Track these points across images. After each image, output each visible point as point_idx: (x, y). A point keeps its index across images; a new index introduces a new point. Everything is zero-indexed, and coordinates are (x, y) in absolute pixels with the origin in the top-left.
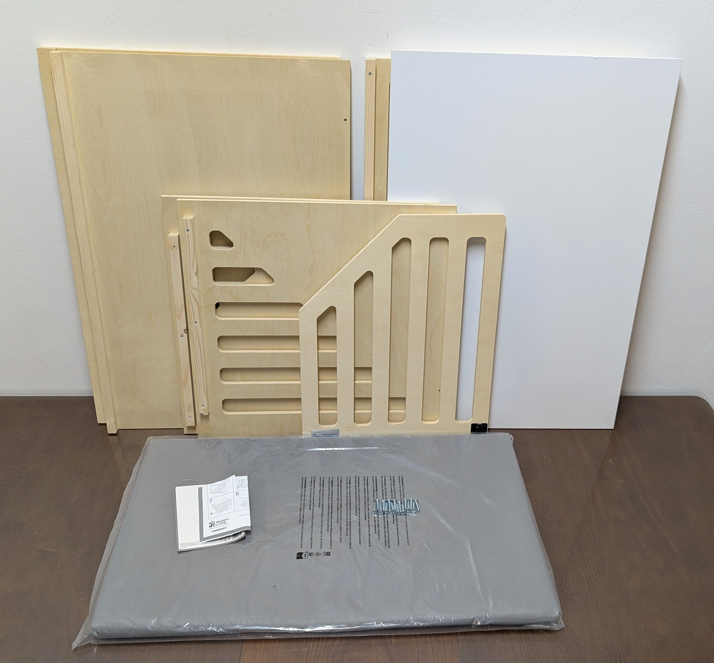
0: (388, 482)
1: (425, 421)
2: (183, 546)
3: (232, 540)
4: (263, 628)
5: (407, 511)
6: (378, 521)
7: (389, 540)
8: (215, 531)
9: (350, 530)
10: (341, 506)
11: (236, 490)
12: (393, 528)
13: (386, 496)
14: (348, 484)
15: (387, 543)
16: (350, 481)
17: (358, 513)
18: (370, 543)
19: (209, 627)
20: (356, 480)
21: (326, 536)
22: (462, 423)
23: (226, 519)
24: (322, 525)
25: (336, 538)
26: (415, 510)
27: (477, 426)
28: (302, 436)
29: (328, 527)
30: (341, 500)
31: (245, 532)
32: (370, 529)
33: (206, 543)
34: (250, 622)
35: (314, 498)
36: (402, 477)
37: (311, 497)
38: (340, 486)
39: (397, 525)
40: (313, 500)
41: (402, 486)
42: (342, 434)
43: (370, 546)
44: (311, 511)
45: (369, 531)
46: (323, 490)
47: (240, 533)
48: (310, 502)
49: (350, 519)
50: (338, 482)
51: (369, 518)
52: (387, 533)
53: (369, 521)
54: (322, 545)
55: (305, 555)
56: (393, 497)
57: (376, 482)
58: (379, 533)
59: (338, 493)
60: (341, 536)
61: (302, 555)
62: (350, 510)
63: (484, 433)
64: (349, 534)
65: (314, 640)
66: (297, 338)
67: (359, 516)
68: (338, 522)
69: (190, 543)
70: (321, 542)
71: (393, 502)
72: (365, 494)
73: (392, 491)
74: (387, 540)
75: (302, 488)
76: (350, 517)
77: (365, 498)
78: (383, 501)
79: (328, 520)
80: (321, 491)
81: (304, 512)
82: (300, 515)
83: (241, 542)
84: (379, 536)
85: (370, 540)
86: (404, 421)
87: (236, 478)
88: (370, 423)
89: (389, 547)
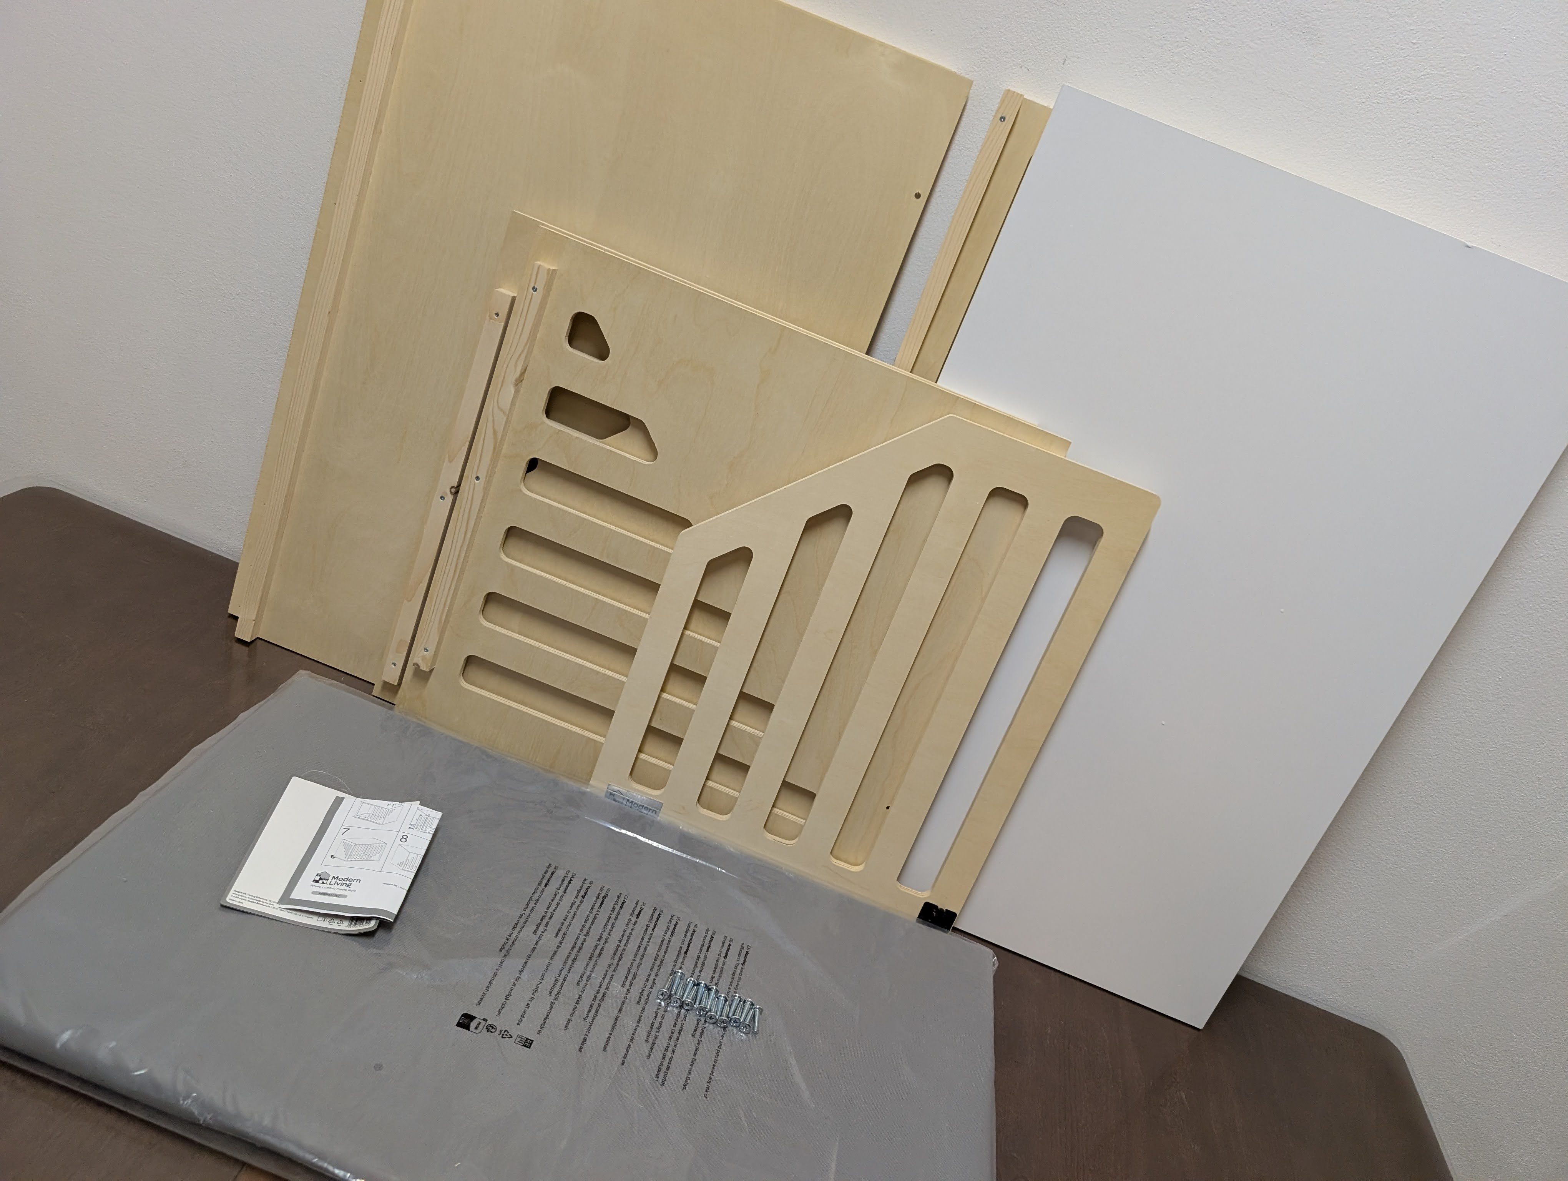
0: (716, 946)
1: (837, 859)
2: (238, 898)
3: (345, 926)
5: (730, 1021)
6: (663, 1017)
7: (668, 1068)
8: (321, 894)
9: (597, 1011)
10: (600, 954)
11: (406, 830)
12: (687, 1044)
13: (700, 971)
14: (635, 916)
15: (662, 1074)
16: (640, 911)
17: (628, 983)
18: (625, 1058)
19: (184, 1099)
20: (652, 915)
21: (542, 1004)
22: (908, 892)
23: (355, 880)
24: (543, 975)
25: (560, 1015)
26: (748, 1027)
27: (935, 910)
28: (587, 788)
29: (555, 985)
30: (606, 942)
31: (378, 921)
32: (638, 1026)
33: (289, 912)
35: (552, 914)
36: (748, 949)
37: (548, 909)
38: (616, 912)
39: (698, 1044)
40: (550, 918)
41: (740, 966)
42: (665, 815)
43: (623, 1063)
44: (536, 937)
45: (636, 1030)
46: (579, 906)
47: (369, 919)
48: (542, 920)
49: (607, 988)
50: (616, 904)
51: (646, 1002)
52: (670, 1050)
53: (644, 1008)
54: (523, 1017)
55: (479, 1024)
56: (715, 981)
57: (692, 936)
58: (653, 1044)
59: (606, 925)
60: (572, 1015)
61: (472, 1021)
62: (614, 971)
63: (945, 932)
64: (590, 1019)
66: (654, 587)
67: (628, 991)
68: (578, 984)
69: (257, 897)
70: (525, 1012)
71: (709, 989)
72: (659, 951)
73: (716, 968)
74: (664, 1068)
75: (540, 884)
76: (609, 983)
77: (656, 959)
78: (690, 980)
79: (561, 971)
80: (575, 907)
81: (519, 933)
82: (510, 936)
83: (361, 939)
84: (652, 1049)
85: (627, 1051)
86: (794, 841)
87: (418, 809)
88: (728, 816)
89: (662, 1085)
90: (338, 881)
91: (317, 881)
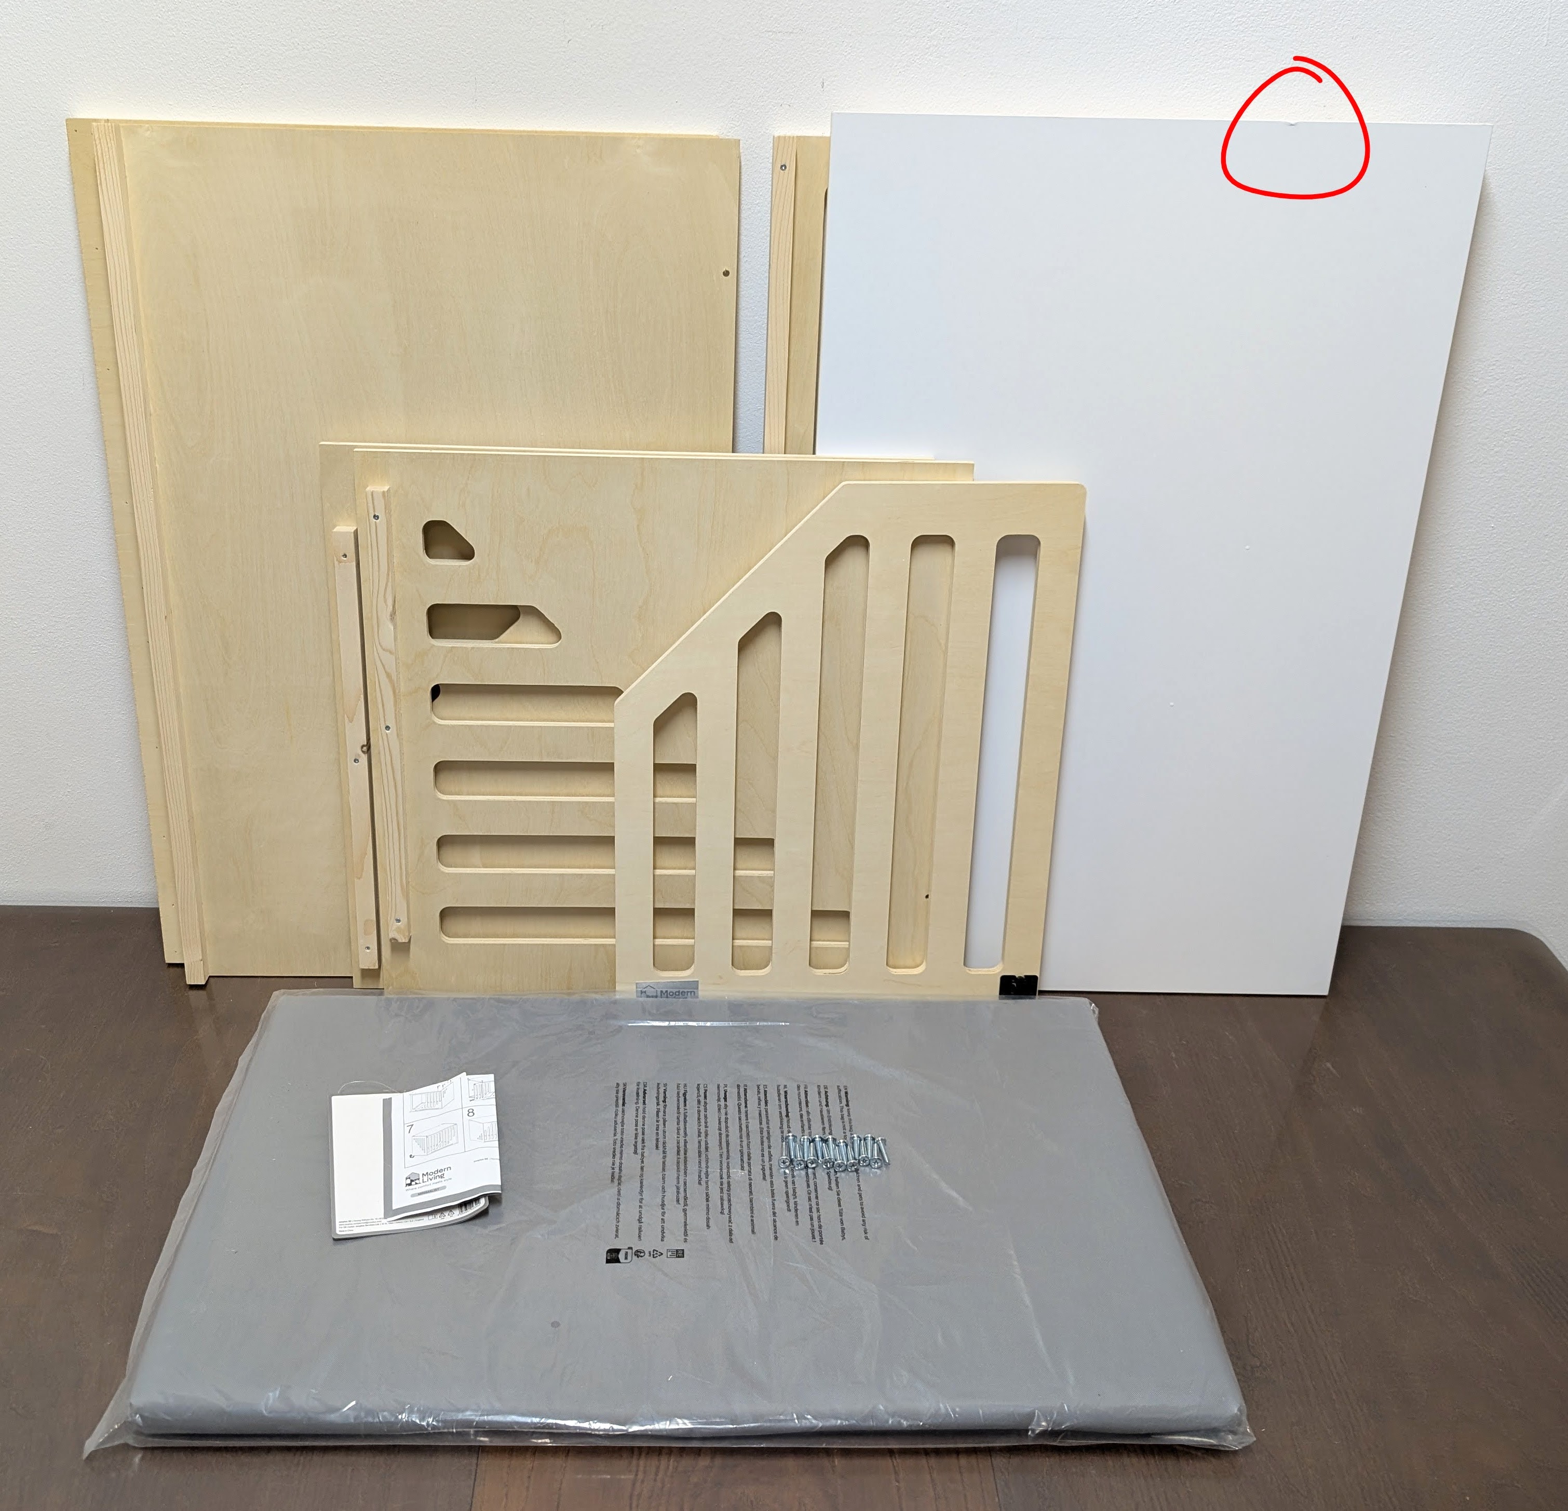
0: (813, 1097)
1: (895, 968)
2: (346, 1227)
3: (457, 1215)
4: (529, 1420)
5: (859, 1162)
6: (793, 1183)
7: (820, 1227)
8: (419, 1194)
9: (729, 1201)
10: (707, 1149)
11: (468, 1104)
12: (827, 1199)
13: (810, 1128)
14: (722, 1100)
15: (817, 1234)
16: (725, 1094)
17: (746, 1165)
18: (776, 1233)
19: (401, 1413)
20: (739, 1093)
21: (674, 1214)
22: (980, 973)
23: (443, 1170)
24: (663, 1188)
25: (697, 1218)
26: (878, 1161)
27: (1013, 981)
28: (615, 996)
29: (678, 1192)
30: (706, 1135)
31: (487, 1197)
32: (775, 1200)
33: (397, 1223)
34: (497, 1405)
35: (643, 1129)
36: (846, 1089)
37: (636, 1125)
38: (702, 1103)
39: (838, 1194)
40: (643, 1134)
41: (845, 1108)
42: (706, 992)
43: (776, 1238)
44: (639, 1157)
45: (773, 1204)
46: (664, 1112)
47: (477, 1200)
48: (636, 1138)
49: (729, 1177)
50: (699, 1096)
51: (771, 1176)
52: (814, 1210)
53: (772, 1183)
54: (664, 1233)
55: (626, 1254)
56: (827, 1131)
57: (786, 1098)
58: (796, 1210)
59: (699, 1119)
60: (708, 1213)
61: (618, 1253)
62: (728, 1158)
63: (1032, 999)
64: (726, 1211)
65: (648, 1453)
66: (608, 768)
67: (750, 1172)
68: (700, 1183)
69: (363, 1220)
70: (663, 1227)
71: (826, 1141)
72: (761, 1123)
73: (822, 1119)
74: (816, 1227)
75: (617, 1105)
76: (728, 1172)
77: (762, 1132)
78: (804, 1139)
79: (678, 1178)
80: (661, 1114)
81: (621, 1158)
82: (613, 1164)
83: (477, 1221)
84: (797, 1216)
85: (775, 1226)
86: (845, 967)
87: (469, 1080)
88: (767, 970)
89: (822, 1243)
90: (429, 1176)
91: (410, 1185)
